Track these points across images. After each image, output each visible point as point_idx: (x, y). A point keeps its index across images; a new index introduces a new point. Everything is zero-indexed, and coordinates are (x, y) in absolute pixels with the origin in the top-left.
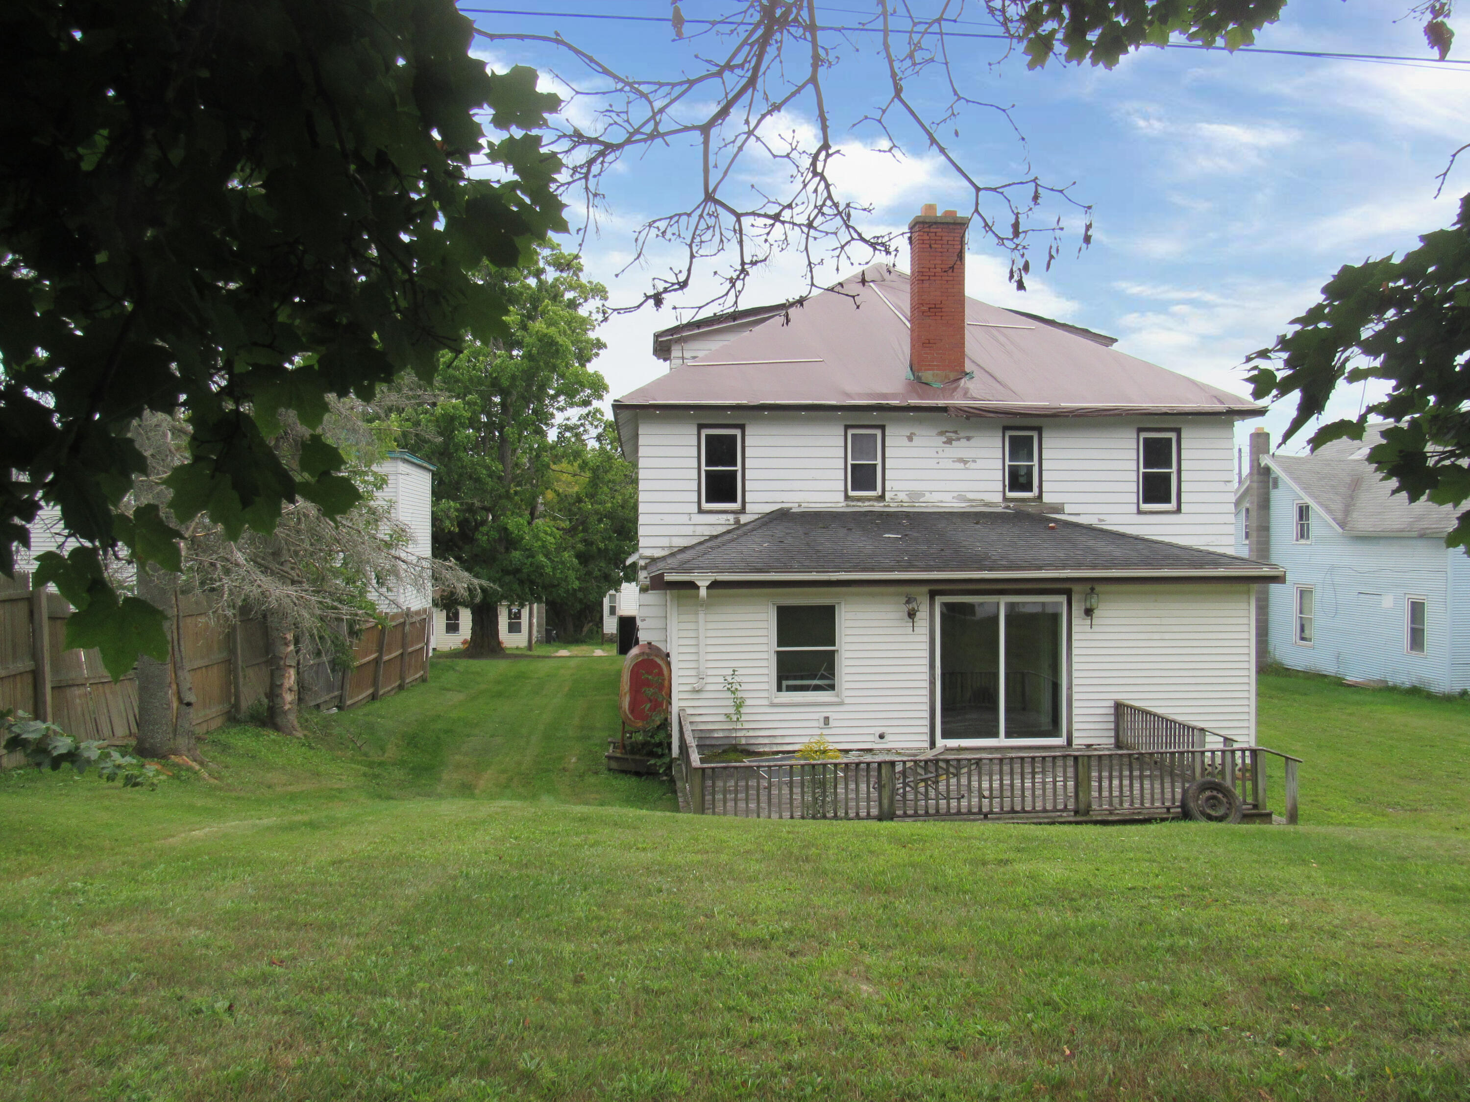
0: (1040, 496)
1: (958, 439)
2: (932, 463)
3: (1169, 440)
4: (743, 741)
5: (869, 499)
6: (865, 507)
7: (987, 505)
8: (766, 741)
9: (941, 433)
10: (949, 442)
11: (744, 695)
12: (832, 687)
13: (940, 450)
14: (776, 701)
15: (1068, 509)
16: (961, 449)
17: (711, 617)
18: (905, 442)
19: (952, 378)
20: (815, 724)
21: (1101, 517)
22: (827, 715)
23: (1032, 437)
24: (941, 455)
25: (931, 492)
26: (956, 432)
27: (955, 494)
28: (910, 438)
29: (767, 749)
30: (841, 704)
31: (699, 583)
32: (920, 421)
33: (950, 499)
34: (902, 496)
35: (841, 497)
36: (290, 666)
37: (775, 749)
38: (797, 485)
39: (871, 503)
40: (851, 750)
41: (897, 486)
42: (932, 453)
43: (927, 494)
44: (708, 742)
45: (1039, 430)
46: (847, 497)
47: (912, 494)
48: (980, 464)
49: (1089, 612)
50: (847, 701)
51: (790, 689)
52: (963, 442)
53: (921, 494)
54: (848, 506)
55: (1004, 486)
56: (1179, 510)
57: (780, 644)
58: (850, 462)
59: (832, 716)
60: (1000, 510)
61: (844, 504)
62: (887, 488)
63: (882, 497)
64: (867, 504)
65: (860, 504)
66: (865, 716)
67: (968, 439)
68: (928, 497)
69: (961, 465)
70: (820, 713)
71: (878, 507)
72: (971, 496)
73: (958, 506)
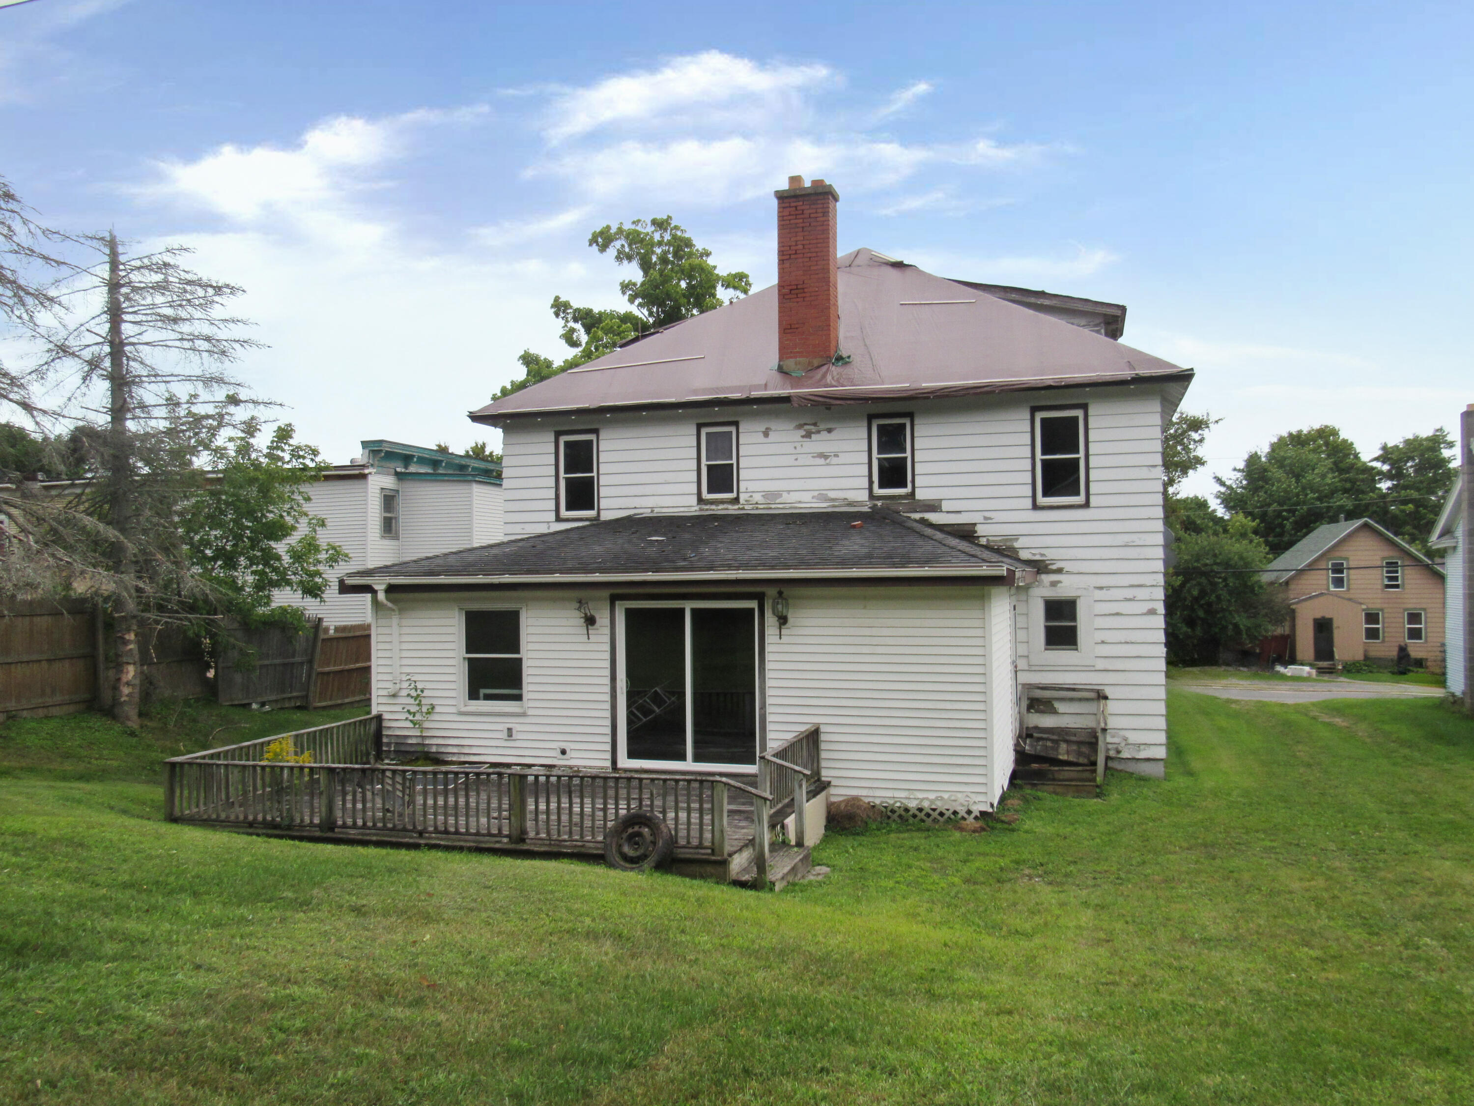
0: (913, 493)
1: (818, 432)
2: (790, 460)
3: (1076, 419)
4: (434, 749)
5: (722, 502)
6: (719, 510)
7: (851, 504)
8: (455, 750)
9: (800, 427)
10: (808, 435)
11: (435, 702)
12: (519, 698)
13: (798, 445)
14: (464, 709)
15: (945, 506)
16: (822, 443)
17: (405, 622)
18: (760, 437)
19: (816, 364)
20: (499, 735)
21: (987, 514)
22: (510, 726)
23: (904, 425)
24: (799, 450)
25: (789, 492)
26: (815, 424)
27: (816, 493)
28: (766, 434)
29: (454, 759)
30: (524, 715)
31: (376, 587)
32: (777, 415)
33: (810, 500)
34: (758, 498)
35: (694, 500)
36: (128, 663)
37: (463, 759)
38: (648, 490)
39: (725, 506)
40: (534, 765)
41: (752, 486)
42: (789, 448)
43: (785, 495)
44: (403, 748)
45: (911, 416)
46: (700, 500)
47: (767, 495)
48: (843, 458)
49: (783, 620)
50: (530, 712)
51: (488, 697)
52: (824, 434)
53: (777, 494)
54: (701, 510)
55: (871, 482)
56: (1087, 505)
57: (468, 651)
58: (704, 462)
59: (516, 728)
60: (866, 509)
61: (697, 508)
62: (742, 489)
63: (736, 500)
64: (721, 507)
65: (713, 507)
66: (548, 729)
67: (830, 431)
68: (786, 498)
69: (822, 461)
70: (502, 725)
71: (732, 510)
72: (832, 495)
73: (821, 506)
